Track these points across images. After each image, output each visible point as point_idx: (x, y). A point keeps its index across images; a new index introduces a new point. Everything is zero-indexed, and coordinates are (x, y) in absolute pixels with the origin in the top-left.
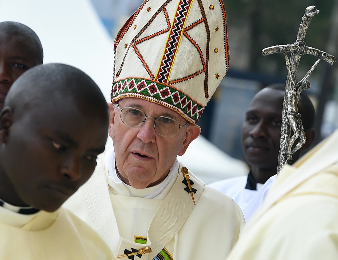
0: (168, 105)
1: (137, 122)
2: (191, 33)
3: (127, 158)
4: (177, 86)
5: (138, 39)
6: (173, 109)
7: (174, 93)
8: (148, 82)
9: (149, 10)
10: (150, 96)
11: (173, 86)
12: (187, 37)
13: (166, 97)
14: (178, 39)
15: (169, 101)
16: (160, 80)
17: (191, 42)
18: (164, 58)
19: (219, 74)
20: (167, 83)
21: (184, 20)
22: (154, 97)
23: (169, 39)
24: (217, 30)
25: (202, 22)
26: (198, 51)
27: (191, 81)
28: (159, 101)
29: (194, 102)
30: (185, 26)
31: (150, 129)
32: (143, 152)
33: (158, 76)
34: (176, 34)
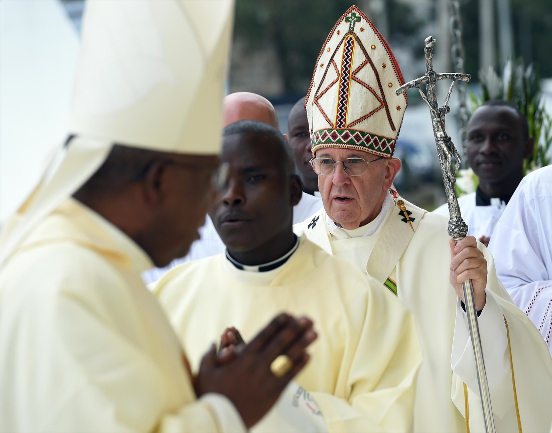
0: (351, 146)
1: (331, 169)
2: (359, 76)
3: (331, 204)
4: (356, 127)
5: (318, 95)
6: (357, 149)
7: (355, 134)
8: (329, 130)
9: (322, 66)
10: (332, 143)
11: (352, 128)
12: (355, 80)
13: (347, 140)
14: (348, 84)
15: (352, 142)
16: (339, 126)
17: (361, 84)
18: (339, 105)
19: (400, 105)
20: (346, 127)
21: (350, 66)
22: (336, 143)
23: (340, 87)
24: (384, 66)
25: (367, 63)
26: (369, 90)
27: (371, 119)
28: (342, 145)
29: (381, 138)
30: (352, 71)
31: (341, 172)
32: (342, 195)
33: (337, 123)
34: (346, 81)
